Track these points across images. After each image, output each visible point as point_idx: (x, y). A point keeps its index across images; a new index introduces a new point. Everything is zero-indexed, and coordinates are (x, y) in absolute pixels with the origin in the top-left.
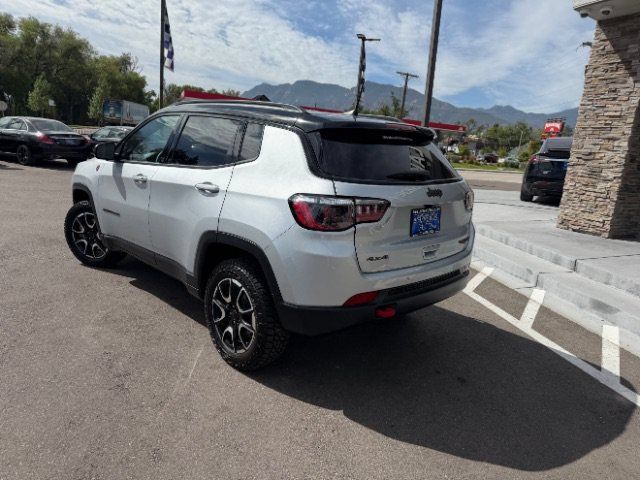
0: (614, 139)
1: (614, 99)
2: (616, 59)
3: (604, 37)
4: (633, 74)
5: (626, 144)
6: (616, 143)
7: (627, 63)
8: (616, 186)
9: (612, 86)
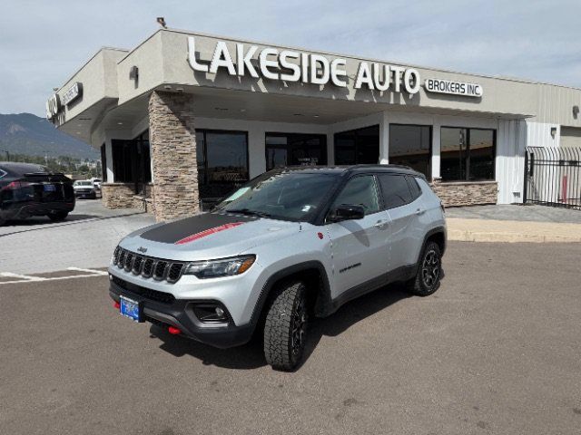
0: (187, 167)
1: (181, 143)
2: (174, 117)
3: (162, 102)
4: (189, 129)
5: (195, 170)
6: (190, 170)
7: (183, 122)
8: (196, 194)
9: (177, 135)
